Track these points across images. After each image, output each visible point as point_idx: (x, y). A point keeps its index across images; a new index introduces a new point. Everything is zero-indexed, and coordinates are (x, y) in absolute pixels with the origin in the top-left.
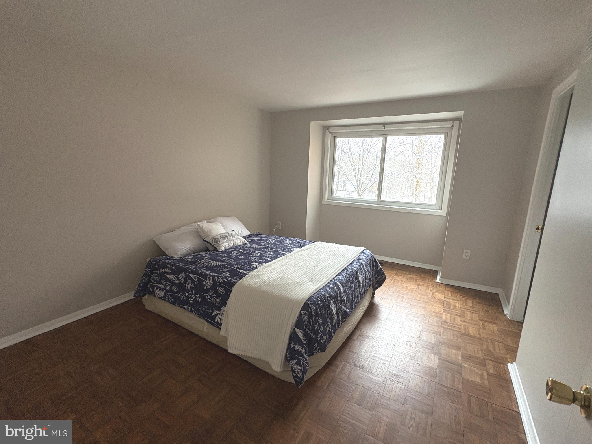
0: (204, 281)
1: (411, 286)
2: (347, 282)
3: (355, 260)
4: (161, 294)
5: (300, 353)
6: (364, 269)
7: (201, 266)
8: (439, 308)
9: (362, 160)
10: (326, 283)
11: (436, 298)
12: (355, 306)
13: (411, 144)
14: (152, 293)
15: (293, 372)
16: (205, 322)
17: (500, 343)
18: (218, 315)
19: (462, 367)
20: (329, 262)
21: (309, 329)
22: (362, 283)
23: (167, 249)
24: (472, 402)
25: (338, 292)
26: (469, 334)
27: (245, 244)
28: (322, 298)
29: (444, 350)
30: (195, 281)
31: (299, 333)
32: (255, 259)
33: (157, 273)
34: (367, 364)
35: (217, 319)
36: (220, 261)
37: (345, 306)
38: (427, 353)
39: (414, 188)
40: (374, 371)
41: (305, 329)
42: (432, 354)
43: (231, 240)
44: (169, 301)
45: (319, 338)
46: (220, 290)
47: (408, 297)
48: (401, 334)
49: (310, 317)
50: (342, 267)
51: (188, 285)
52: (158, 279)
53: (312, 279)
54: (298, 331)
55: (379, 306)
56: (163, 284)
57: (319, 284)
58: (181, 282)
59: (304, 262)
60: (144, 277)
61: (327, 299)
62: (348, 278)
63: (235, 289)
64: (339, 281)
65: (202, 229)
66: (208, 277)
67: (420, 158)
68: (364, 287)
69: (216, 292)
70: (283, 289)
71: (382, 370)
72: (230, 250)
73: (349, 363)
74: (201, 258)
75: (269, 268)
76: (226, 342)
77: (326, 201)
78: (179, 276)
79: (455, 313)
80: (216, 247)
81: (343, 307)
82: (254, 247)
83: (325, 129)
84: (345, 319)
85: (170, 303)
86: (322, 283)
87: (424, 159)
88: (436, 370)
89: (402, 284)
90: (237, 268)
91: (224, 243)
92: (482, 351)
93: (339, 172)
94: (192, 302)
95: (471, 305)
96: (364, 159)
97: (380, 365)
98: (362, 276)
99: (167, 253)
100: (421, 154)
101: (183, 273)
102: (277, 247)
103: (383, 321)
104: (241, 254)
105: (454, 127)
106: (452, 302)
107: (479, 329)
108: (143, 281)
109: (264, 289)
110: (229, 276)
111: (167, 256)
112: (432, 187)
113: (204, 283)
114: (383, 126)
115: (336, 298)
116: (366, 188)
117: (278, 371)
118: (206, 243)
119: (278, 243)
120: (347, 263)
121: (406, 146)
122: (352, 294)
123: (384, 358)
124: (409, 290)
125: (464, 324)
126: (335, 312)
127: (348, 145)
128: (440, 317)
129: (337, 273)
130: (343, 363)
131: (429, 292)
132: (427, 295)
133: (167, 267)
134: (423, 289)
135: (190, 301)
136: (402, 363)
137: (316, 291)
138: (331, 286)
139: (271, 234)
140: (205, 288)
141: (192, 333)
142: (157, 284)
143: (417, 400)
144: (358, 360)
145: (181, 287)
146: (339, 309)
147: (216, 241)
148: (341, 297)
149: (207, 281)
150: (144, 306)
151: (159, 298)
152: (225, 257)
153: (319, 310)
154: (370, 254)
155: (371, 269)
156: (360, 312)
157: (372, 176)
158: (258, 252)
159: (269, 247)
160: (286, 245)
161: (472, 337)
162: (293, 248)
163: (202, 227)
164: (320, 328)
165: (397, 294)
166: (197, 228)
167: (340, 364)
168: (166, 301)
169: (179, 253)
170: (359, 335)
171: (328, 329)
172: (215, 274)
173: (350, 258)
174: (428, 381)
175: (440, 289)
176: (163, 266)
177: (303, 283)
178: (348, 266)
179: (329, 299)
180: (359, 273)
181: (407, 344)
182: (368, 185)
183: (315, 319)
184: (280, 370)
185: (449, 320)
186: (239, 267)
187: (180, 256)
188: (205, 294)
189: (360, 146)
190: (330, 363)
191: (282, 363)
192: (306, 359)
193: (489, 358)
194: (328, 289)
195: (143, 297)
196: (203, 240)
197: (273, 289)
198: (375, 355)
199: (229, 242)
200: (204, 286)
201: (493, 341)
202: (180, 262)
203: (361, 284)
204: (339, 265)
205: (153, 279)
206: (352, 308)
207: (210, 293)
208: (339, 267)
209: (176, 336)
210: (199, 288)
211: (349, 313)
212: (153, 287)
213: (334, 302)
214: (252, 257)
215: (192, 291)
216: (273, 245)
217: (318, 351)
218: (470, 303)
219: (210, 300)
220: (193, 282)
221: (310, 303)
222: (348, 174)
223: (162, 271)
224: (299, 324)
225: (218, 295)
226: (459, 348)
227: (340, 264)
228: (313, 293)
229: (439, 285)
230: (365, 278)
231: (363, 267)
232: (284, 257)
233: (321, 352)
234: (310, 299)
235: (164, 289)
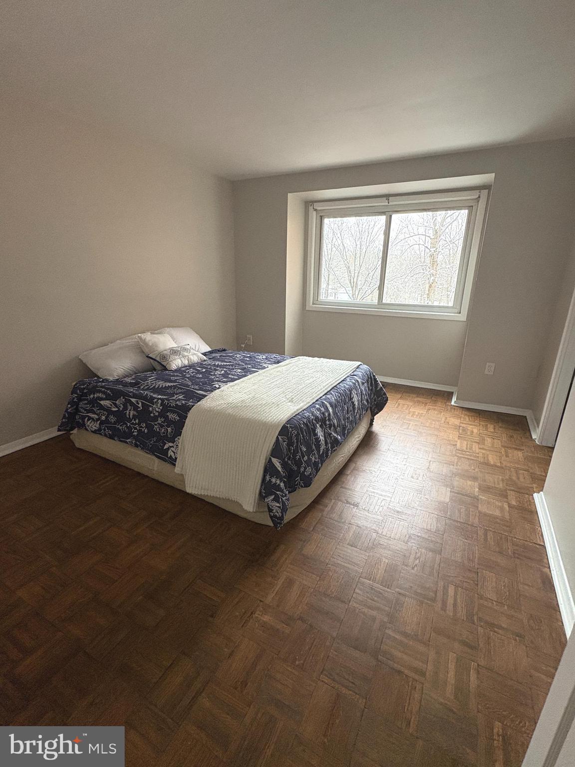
0: (150, 406)
1: (419, 410)
2: (338, 402)
3: (348, 377)
4: (95, 426)
5: (278, 488)
6: (360, 387)
7: (146, 388)
8: (453, 435)
9: (358, 258)
10: (311, 403)
11: (450, 423)
12: (348, 433)
13: (423, 235)
14: (82, 426)
15: (270, 510)
16: (154, 457)
17: (525, 471)
18: (172, 448)
19: (478, 500)
20: (314, 379)
21: (289, 459)
22: (357, 404)
23: (98, 369)
24: (489, 537)
25: (327, 414)
26: (488, 463)
27: (205, 361)
28: (305, 421)
29: (457, 482)
30: (139, 408)
31: (277, 463)
32: (217, 377)
33: (85, 400)
34: (363, 501)
35: (170, 453)
36: (171, 381)
37: (336, 432)
38: (437, 486)
39: (425, 296)
40: (372, 508)
41: (284, 459)
42: (442, 487)
43: (186, 356)
44: (106, 435)
45: (302, 469)
46: (171, 416)
47: (415, 423)
48: (406, 466)
49: (290, 444)
50: (332, 385)
51: (129, 412)
52: (89, 407)
53: (293, 398)
54: (274, 460)
55: (379, 435)
56: (96, 414)
57: (302, 404)
58: (119, 409)
59: (282, 379)
60: (69, 406)
61: (312, 423)
62: (339, 397)
63: (191, 415)
64: (328, 400)
65: (144, 341)
66: (155, 400)
67: (434, 254)
68: (360, 410)
69: (166, 418)
70: (255, 410)
71: (382, 506)
72: (183, 369)
73: (340, 500)
74: (146, 379)
75: (236, 387)
76: (183, 481)
77: (310, 305)
78: (117, 402)
79: (472, 440)
80: (165, 365)
81: (333, 433)
82: (216, 364)
83: (308, 204)
84: (336, 448)
85: (107, 437)
86: (305, 403)
87: (440, 257)
88: (447, 504)
89: (408, 409)
90: (193, 389)
91: (175, 359)
92: (503, 480)
93: (329, 275)
94: (135, 433)
95: (492, 430)
96: (361, 258)
97: (380, 501)
98: (357, 396)
99: (99, 374)
100: (436, 249)
101: (122, 398)
102: (246, 364)
103: (384, 452)
104: (199, 372)
105: (481, 199)
106: (470, 428)
107: (500, 457)
108: (69, 411)
109: (230, 411)
110: (183, 398)
111: (99, 377)
112: (449, 293)
113: (151, 409)
114: (386, 200)
115: (323, 421)
116: (364, 297)
117: (251, 510)
118: (152, 361)
119: (248, 359)
120: (338, 380)
121: (416, 238)
122: (344, 417)
123: (384, 494)
124: (417, 416)
125: (484, 451)
126: (322, 438)
127: (340, 238)
128: (454, 445)
129: (326, 392)
130: (333, 501)
131: (442, 416)
132: (438, 421)
133: (100, 391)
134: (434, 414)
135: (134, 432)
136: (406, 498)
137: (298, 412)
138: (317, 406)
139: (239, 349)
140: (152, 415)
141: (139, 474)
142: (88, 414)
143: (423, 538)
144: (351, 497)
145: (121, 416)
146: (327, 435)
147: (165, 357)
148: (329, 420)
149: (154, 406)
150: (73, 443)
151: (92, 431)
152: (177, 376)
153: (301, 435)
154: (368, 370)
155: (369, 388)
156: (354, 441)
157: (372, 280)
158: (222, 370)
159: (236, 364)
160: (259, 360)
161: (492, 466)
162: (267, 365)
163: (145, 339)
164: (303, 457)
165: (401, 421)
166: (138, 341)
167: (329, 502)
168: (101, 435)
169: (115, 374)
170: (354, 469)
171: (313, 459)
172: (165, 397)
173: (342, 374)
174: (437, 517)
175: (456, 413)
176: (94, 390)
177: (281, 403)
178: (339, 383)
179: (314, 421)
180: (354, 392)
181: (412, 477)
182: (367, 293)
183: (297, 446)
184: (253, 509)
185: (464, 448)
186: (197, 387)
187: (117, 378)
188: (152, 423)
189: (357, 239)
190: (317, 501)
191: (256, 502)
192: (286, 495)
193: (512, 488)
194: (313, 410)
195: (71, 432)
196: (147, 357)
197: (241, 412)
198: (373, 490)
199: (182, 359)
200: (151, 413)
201: (517, 470)
202: (116, 384)
203: (356, 406)
204: (327, 382)
205: (82, 408)
206: (344, 435)
207: (159, 422)
208: (327, 384)
209: (117, 479)
210: (144, 415)
211: (340, 441)
212: (83, 418)
213: (321, 426)
214: (214, 375)
215: (135, 420)
216: (242, 362)
217: (302, 487)
218: (491, 428)
219: (160, 429)
220: (136, 408)
221: (290, 427)
222: (340, 278)
223: (94, 397)
224: (276, 451)
225: (170, 423)
226: (475, 479)
227: (329, 381)
228: (294, 415)
229: (454, 409)
230: (361, 399)
231: (359, 385)
232: (256, 373)
233: (305, 487)
234: (289, 421)
235: (98, 420)
